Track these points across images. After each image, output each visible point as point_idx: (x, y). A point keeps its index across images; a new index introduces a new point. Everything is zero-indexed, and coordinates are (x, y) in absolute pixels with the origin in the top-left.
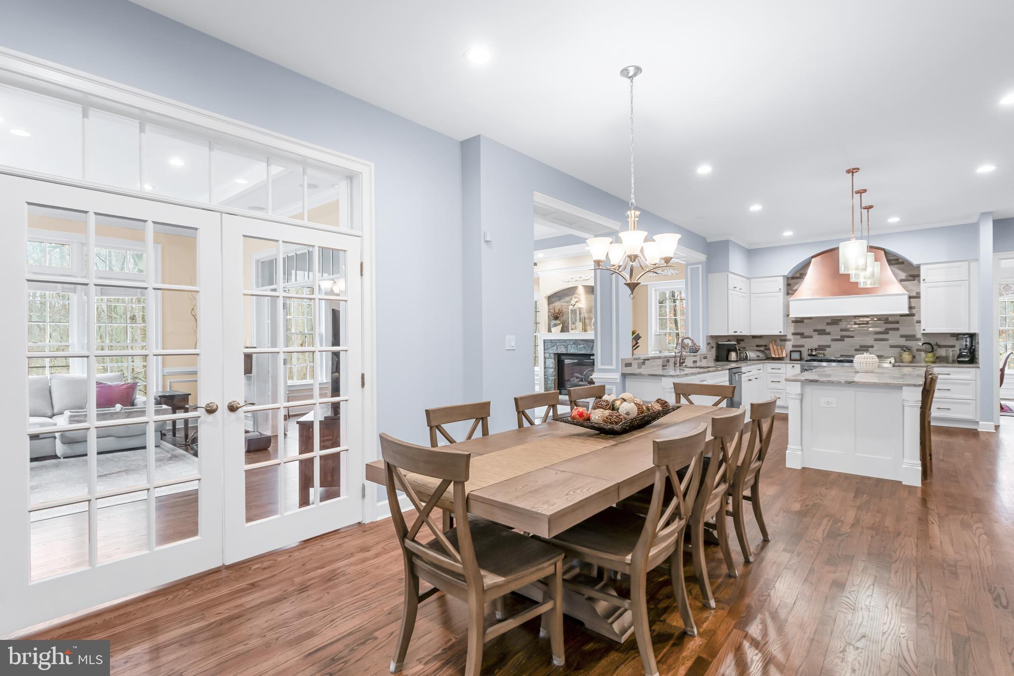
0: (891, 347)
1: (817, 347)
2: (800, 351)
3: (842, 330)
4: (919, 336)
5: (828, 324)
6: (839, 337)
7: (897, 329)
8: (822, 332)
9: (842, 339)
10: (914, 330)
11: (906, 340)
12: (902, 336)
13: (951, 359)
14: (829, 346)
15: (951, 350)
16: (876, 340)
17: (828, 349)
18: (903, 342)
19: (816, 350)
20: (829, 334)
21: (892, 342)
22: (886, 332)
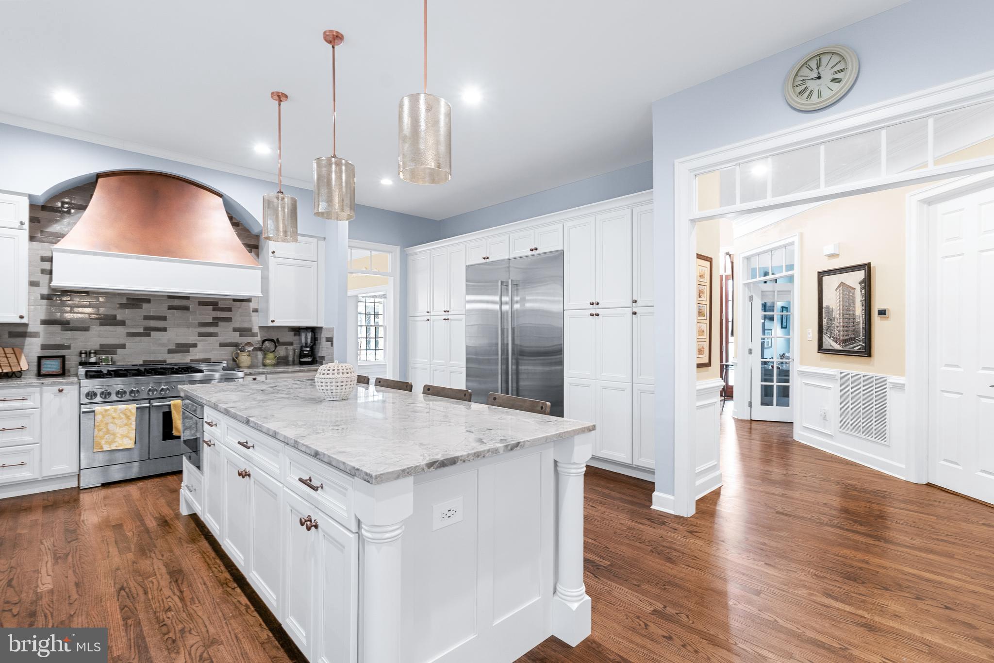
0: (222, 345)
1: (97, 347)
2: (63, 357)
3: (146, 318)
4: (256, 330)
5: (123, 306)
6: (141, 330)
7: (229, 319)
8: (109, 321)
9: (147, 332)
10: (250, 321)
11: (241, 335)
12: (235, 330)
13: (291, 359)
14: (123, 346)
15: (290, 348)
16: (201, 335)
17: (119, 351)
18: (235, 338)
19: (96, 353)
20: (123, 323)
21: (221, 339)
22: (215, 322)
